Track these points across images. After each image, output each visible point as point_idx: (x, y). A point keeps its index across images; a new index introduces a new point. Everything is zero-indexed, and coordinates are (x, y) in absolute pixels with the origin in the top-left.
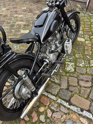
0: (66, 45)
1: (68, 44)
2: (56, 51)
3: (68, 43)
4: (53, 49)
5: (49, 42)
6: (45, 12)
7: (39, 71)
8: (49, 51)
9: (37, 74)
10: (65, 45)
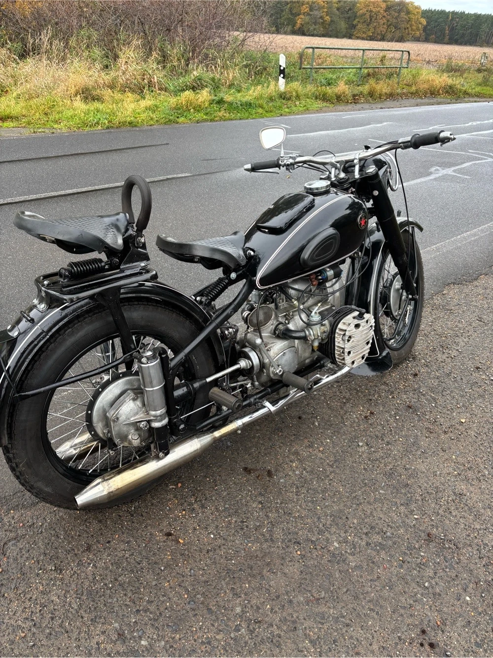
0: (344, 327)
1: (352, 326)
2: (302, 334)
3: (356, 322)
4: (291, 326)
5: (289, 298)
6: (311, 192)
7: (209, 380)
8: (276, 329)
9: (196, 385)
10: (340, 326)
